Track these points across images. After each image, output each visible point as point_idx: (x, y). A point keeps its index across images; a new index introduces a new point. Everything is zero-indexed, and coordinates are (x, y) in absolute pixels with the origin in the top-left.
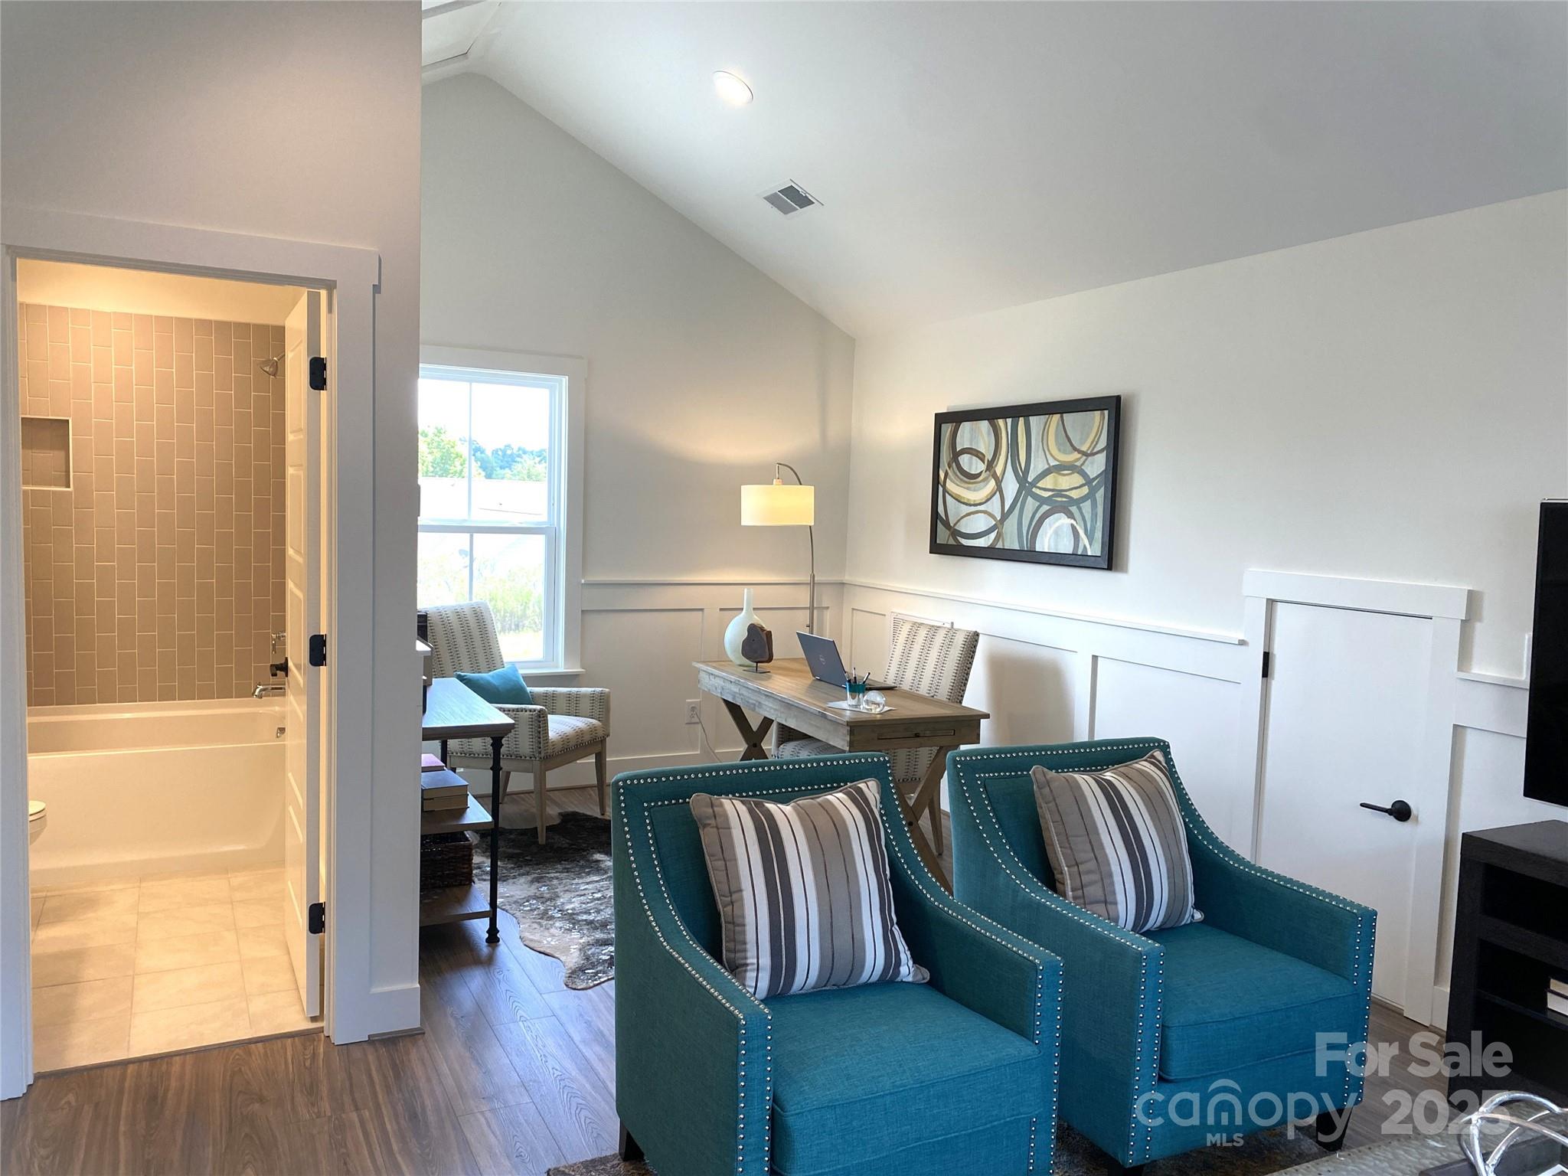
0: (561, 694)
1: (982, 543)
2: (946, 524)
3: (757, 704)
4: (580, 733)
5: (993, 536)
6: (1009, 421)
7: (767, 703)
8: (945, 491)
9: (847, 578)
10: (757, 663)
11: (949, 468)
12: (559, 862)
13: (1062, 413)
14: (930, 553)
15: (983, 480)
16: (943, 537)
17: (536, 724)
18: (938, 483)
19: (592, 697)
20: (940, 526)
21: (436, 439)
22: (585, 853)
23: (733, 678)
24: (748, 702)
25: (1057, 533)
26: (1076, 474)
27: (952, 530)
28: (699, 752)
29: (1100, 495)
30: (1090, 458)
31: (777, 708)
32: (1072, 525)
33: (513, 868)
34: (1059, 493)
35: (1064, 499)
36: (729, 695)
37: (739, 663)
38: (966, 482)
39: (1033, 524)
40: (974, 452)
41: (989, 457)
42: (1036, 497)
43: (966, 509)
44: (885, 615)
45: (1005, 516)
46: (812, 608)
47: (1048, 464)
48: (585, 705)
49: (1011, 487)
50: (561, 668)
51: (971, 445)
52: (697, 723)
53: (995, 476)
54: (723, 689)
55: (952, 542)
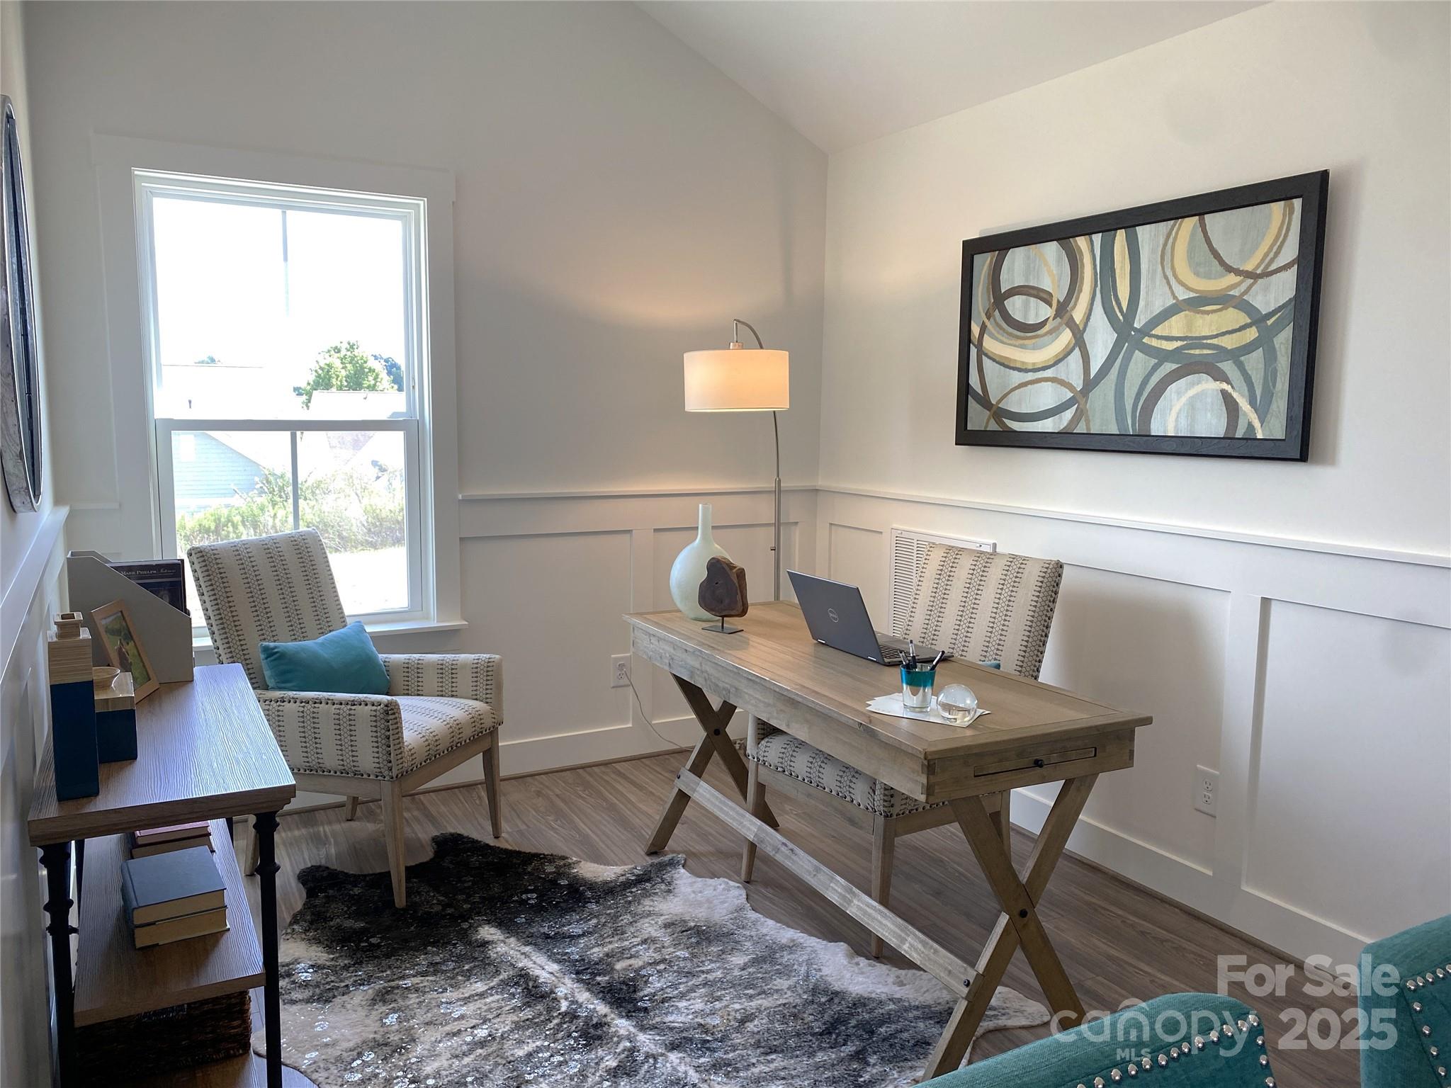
0: (430, 665)
1: (1047, 426)
2: (985, 402)
3: (733, 690)
4: (455, 728)
5: (1068, 415)
6: (1097, 238)
7: (751, 692)
8: (981, 352)
9: (821, 483)
10: (723, 617)
11: (989, 318)
12: (422, 948)
13: (1201, 214)
14: (956, 444)
15: (1050, 332)
16: (978, 419)
17: (382, 724)
18: (970, 341)
19: (476, 668)
20: (972, 404)
21: (349, 353)
22: (465, 925)
23: (691, 645)
24: (717, 686)
25: (1192, 405)
26: (1231, 309)
27: (994, 409)
28: (630, 725)
29: (1284, 340)
30: (1260, 281)
31: (771, 701)
32: (1224, 392)
33: (346, 968)
34: (1197, 342)
35: (1206, 352)
36: (683, 670)
37: (692, 616)
38: (1018, 338)
39: (1145, 394)
40: (1032, 292)
41: (1060, 295)
42: (1148, 351)
43: (1017, 378)
44: (881, 533)
45: (1090, 384)
46: (778, 525)
47: (1175, 297)
48: (465, 681)
49: (1101, 339)
50: (433, 621)
51: (1027, 280)
52: (628, 686)
53: (1071, 324)
54: (672, 659)
55: (993, 426)
